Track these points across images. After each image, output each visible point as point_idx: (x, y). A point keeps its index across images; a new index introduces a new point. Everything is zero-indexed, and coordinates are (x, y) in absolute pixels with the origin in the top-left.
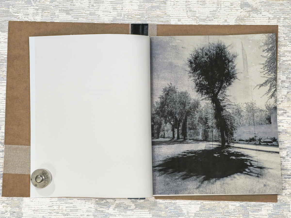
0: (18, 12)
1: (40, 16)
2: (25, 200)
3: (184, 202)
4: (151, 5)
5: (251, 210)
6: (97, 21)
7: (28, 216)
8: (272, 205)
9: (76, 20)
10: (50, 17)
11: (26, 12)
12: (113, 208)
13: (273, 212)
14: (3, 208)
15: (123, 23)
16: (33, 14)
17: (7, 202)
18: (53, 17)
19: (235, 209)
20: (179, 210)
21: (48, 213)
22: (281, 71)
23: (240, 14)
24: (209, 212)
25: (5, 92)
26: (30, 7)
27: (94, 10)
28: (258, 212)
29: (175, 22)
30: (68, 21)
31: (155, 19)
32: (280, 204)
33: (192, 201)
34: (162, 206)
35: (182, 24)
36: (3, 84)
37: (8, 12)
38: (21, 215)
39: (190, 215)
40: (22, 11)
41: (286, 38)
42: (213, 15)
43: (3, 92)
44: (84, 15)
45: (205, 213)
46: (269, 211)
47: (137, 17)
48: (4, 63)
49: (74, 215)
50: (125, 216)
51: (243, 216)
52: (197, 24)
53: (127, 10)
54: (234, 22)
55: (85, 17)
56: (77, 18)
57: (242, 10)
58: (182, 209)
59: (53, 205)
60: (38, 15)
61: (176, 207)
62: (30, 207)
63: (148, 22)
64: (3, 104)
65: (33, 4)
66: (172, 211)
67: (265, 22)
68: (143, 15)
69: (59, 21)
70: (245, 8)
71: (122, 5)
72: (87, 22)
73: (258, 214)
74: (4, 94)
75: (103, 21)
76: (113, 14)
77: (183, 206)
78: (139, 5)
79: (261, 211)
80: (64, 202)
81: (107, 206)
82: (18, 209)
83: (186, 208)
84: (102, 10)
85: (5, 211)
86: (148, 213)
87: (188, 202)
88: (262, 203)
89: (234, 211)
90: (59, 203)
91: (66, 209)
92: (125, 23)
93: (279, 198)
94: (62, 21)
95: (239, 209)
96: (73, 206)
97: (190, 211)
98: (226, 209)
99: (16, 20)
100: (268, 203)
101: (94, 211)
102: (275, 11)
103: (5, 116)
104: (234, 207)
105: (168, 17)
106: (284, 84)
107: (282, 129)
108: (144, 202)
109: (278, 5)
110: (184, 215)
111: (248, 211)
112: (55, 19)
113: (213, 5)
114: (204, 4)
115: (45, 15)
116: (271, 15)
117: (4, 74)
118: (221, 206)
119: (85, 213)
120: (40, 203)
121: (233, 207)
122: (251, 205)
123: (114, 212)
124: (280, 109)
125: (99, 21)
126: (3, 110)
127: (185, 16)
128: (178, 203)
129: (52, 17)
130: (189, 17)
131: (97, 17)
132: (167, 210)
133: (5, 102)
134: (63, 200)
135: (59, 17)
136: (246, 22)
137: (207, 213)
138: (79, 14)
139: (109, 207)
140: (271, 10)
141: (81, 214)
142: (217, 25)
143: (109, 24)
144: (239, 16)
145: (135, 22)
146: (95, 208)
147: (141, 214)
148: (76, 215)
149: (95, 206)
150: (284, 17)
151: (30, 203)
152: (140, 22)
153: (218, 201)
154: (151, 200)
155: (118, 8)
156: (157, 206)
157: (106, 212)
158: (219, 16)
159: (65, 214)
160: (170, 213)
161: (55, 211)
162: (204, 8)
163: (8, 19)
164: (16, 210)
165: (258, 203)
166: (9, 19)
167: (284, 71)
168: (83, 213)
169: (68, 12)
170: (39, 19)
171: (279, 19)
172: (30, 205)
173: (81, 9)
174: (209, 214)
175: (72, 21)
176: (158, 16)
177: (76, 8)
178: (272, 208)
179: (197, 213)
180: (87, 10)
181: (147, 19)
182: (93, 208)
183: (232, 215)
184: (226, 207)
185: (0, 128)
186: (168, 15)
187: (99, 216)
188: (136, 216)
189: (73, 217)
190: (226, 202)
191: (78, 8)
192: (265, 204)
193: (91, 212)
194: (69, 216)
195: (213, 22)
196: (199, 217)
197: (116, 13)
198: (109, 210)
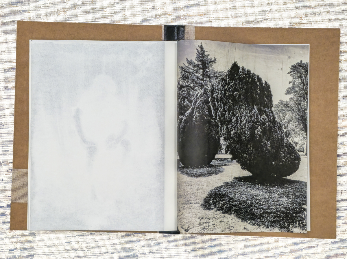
0: (28, 11)
1: (55, 15)
2: (38, 235)
3: (226, 238)
4: (188, 4)
5: (306, 248)
6: (123, 22)
8: (329, 242)
9: (98, 20)
10: (67, 17)
11: (38, 10)
12: (142, 245)
13: (331, 250)
14: (12, 244)
15: (155, 25)
16: (46, 14)
17: (17, 237)
18: (71, 17)
19: (286, 246)
20: (220, 247)
21: (65, 250)
22: (343, 84)
23: (294, 15)
24: (255, 250)
25: (13, 107)
26: (43, 5)
27: (120, 9)
28: (314, 249)
29: (217, 23)
30: (88, 22)
31: (192, 21)
32: (339, 241)
33: (235, 236)
34: (200, 242)
35: (225, 26)
36: (10, 97)
37: (16, 10)
38: (34, 253)
39: (233, 254)
40: (33, 9)
42: (263, 16)
43: (11, 106)
44: (107, 15)
45: (251, 251)
46: (326, 249)
47: (171, 17)
48: (12, 72)
49: (96, 252)
50: (156, 254)
51: (296, 254)
52: (244, 27)
53: (159, 10)
54: (288, 25)
55: (108, 17)
56: (100, 18)
57: (297, 11)
58: (223, 246)
59: (71, 241)
60: (53, 15)
61: (217, 244)
62: (44, 242)
63: (184, 24)
64: (11, 121)
65: (47, 1)
66: (212, 248)
67: (324, 25)
68: (178, 16)
69: (78, 21)
70: (300, 8)
71: (153, 3)
72: (111, 23)
73: (313, 253)
74: (12, 109)
75: (131, 23)
76: (142, 14)
77: (225, 243)
78: (174, 3)
79: (317, 248)
80: (84, 237)
81: (135, 242)
82: (29, 245)
83: (228, 245)
84: (130, 9)
85: (14, 248)
86: (184, 251)
87: (230, 238)
88: (318, 239)
89: (285, 248)
90: (78, 238)
91: (87, 246)
92: (157, 25)
93: (338, 233)
94: (81, 22)
96: (95, 242)
97: (233, 249)
99: (26, 20)
100: (325, 239)
101: (120, 248)
102: (336, 12)
103: (13, 135)
104: (285, 244)
105: (208, 18)
106: (346, 99)
107: (343, 153)
109: (340, 5)
110: (226, 253)
111: (302, 249)
112: (73, 19)
113: (262, 4)
114: (252, 3)
115: (60, 14)
116: (331, 16)
117: (12, 86)
118: (270, 243)
119: (109, 251)
120: (56, 238)
122: (305, 242)
123: (143, 249)
124: (341, 128)
125: (126, 22)
126: (11, 128)
127: (228, 17)
128: (219, 240)
129: (70, 17)
130: (234, 18)
131: (123, 17)
132: (205, 247)
133: (13, 119)
134: (83, 235)
135: (78, 17)
136: (302, 25)
137: (253, 251)
138: (102, 14)
139: (137, 244)
140: (332, 11)
141: (104, 252)
142: (267, 28)
143: (138, 25)
144: (293, 17)
145: (169, 23)
146: (121, 244)
147: (175, 252)
148: (99, 252)
151: (44, 238)
152: (175, 23)
153: (267, 237)
154: (188, 236)
155: (149, 7)
156: (194, 243)
157: (134, 249)
158: (270, 18)
159: (85, 251)
160: (210, 250)
161: (73, 248)
162: (252, 7)
164: (27, 246)
165: (313, 240)
166: (17, 20)
168: (107, 251)
169: (88, 11)
170: (54, 20)
171: (341, 21)
172: (44, 240)
173: (104, 8)
174: (255, 252)
175: (93, 22)
176: (196, 17)
177: (98, 7)
178: (330, 246)
179: (242, 250)
180: (111, 8)
181: (183, 20)
182: (119, 244)
183: (282, 254)
184: (276, 244)
185: (8, 150)
186: (208, 15)
187: (126, 255)
188: (170, 254)
189: (95, 254)
190: (276, 238)
191: (101, 7)
192: (321, 240)
193: (116, 249)
194: (90, 254)
195: (262, 24)
196: (244, 255)
197: (146, 12)
198: (138, 247)
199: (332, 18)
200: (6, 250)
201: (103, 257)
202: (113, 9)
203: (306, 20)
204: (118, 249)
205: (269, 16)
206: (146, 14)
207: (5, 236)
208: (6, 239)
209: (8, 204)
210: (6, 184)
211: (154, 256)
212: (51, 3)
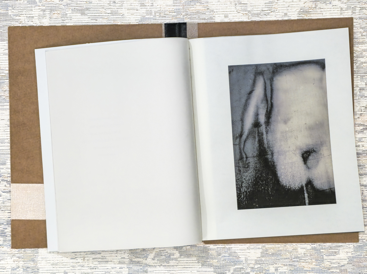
0: (19, 15)
1: (48, 18)
2: (41, 252)
3: (241, 247)
5: (327, 254)
6: (120, 22)
7: (46, 271)
8: (352, 246)
9: (94, 21)
10: (61, 19)
11: (30, 13)
12: (152, 258)
13: (354, 254)
14: (14, 263)
15: (154, 23)
16: (38, 17)
17: (19, 255)
18: (65, 19)
19: (306, 252)
20: (235, 257)
21: (70, 267)
22: (359, 76)
23: (304, 5)
24: (273, 258)
25: (8, 117)
26: (34, 8)
27: (116, 8)
28: (335, 255)
29: (221, 18)
30: (84, 23)
31: (194, 16)
32: (362, 245)
33: (250, 244)
34: (213, 252)
35: (229, 20)
36: (5, 107)
37: (6, 15)
38: (37, 271)
39: (249, 263)
40: (24, 13)
41: (364, 34)
42: (270, 8)
43: (6, 117)
44: (104, 15)
45: (268, 259)
46: (349, 253)
47: (172, 14)
48: (5, 81)
49: (104, 268)
50: (168, 267)
51: (316, 261)
52: (250, 20)
53: (159, 7)
54: (297, 16)
55: (105, 17)
56: (95, 19)
58: (238, 256)
59: (77, 257)
60: (45, 18)
61: (231, 253)
62: (48, 260)
63: (186, 20)
64: (6, 133)
65: (38, 3)
66: (226, 258)
67: (336, 15)
68: (179, 12)
69: (73, 24)
72: (108, 23)
73: (334, 258)
74: (7, 120)
75: (129, 22)
76: (140, 12)
77: (240, 252)
79: (339, 254)
81: (145, 255)
82: (32, 263)
83: (243, 254)
84: (127, 8)
85: (16, 267)
86: (196, 262)
87: (245, 247)
88: (339, 243)
89: (305, 255)
91: (94, 261)
92: (157, 23)
93: (361, 236)
94: (76, 23)
95: (310, 252)
96: (102, 257)
97: (248, 258)
98: (294, 254)
99: (17, 24)
100: (347, 243)
101: (128, 262)
103: (9, 147)
104: (305, 250)
105: (211, 13)
106: (363, 93)
107: (362, 150)
108: (190, 249)
110: (241, 263)
112: (67, 21)
115: (54, 17)
116: (343, 5)
117: (6, 95)
118: (288, 250)
119: (117, 266)
121: (303, 251)
122: (326, 247)
123: (154, 262)
124: (359, 124)
125: (124, 22)
126: (8, 141)
127: (232, 10)
128: (233, 249)
129: (63, 19)
130: (239, 12)
131: (120, 17)
132: (219, 257)
133: (9, 130)
135: (73, 19)
136: (312, 16)
137: (270, 259)
138: (98, 14)
139: (146, 257)
141: (112, 267)
142: (275, 21)
143: (136, 25)
144: (303, 7)
145: (170, 20)
146: (130, 258)
147: (187, 264)
148: (106, 268)
149: (130, 255)
150: (360, 7)
151: (48, 255)
152: (176, 20)
153: (284, 244)
154: (200, 246)
155: (147, 4)
156: (207, 253)
157: (144, 263)
158: (277, 9)
159: (92, 267)
160: (224, 261)
161: (79, 264)
163: (7, 25)
164: (30, 265)
165: (334, 245)
167: (362, 76)
168: (115, 266)
169: (83, 12)
170: (47, 23)
171: (354, 9)
172: (48, 257)
173: (100, 8)
174: (273, 260)
175: (88, 23)
176: (198, 12)
177: (93, 7)
178: (353, 250)
179: (258, 259)
180: (107, 8)
181: (185, 17)
182: (127, 258)
183: (301, 261)
184: (295, 251)
185: (5, 163)
186: (211, 10)
187: (135, 269)
188: (182, 267)
189: (102, 270)
190: (294, 244)
191: (96, 6)
192: (343, 245)
193: (124, 263)
194: (96, 270)
195: (270, 17)
196: (261, 264)
197: (145, 10)
198: (147, 260)
199: (344, 6)
200: (8, 270)
201: (111, 272)
202: (109, 8)
203: (316, 10)
204: (127, 263)
205: (276, 7)
206: (145, 12)
207: (7, 255)
208: (7, 258)
209: (8, 220)
210: (5, 200)
211: (165, 270)
212: (43, 5)
